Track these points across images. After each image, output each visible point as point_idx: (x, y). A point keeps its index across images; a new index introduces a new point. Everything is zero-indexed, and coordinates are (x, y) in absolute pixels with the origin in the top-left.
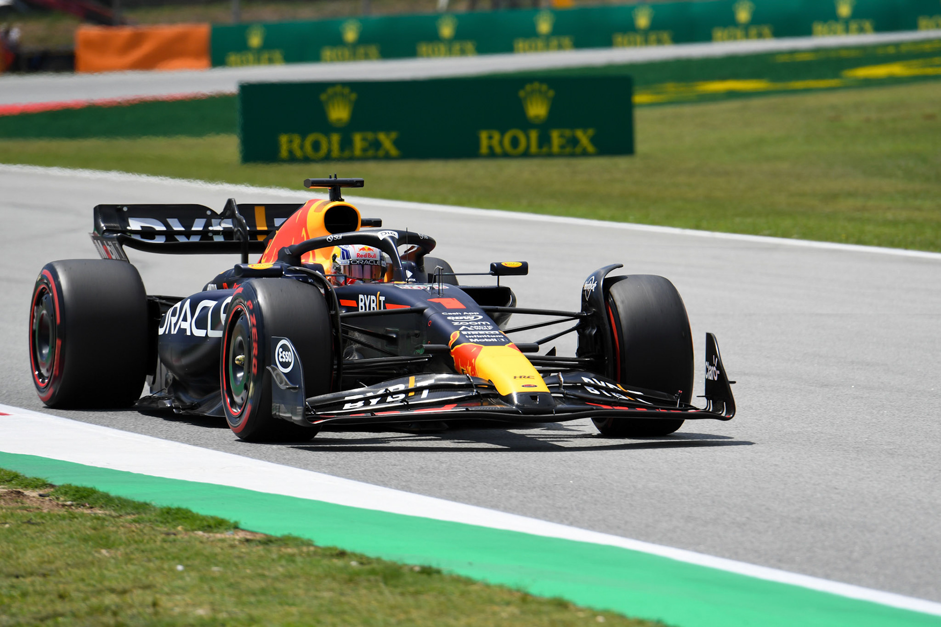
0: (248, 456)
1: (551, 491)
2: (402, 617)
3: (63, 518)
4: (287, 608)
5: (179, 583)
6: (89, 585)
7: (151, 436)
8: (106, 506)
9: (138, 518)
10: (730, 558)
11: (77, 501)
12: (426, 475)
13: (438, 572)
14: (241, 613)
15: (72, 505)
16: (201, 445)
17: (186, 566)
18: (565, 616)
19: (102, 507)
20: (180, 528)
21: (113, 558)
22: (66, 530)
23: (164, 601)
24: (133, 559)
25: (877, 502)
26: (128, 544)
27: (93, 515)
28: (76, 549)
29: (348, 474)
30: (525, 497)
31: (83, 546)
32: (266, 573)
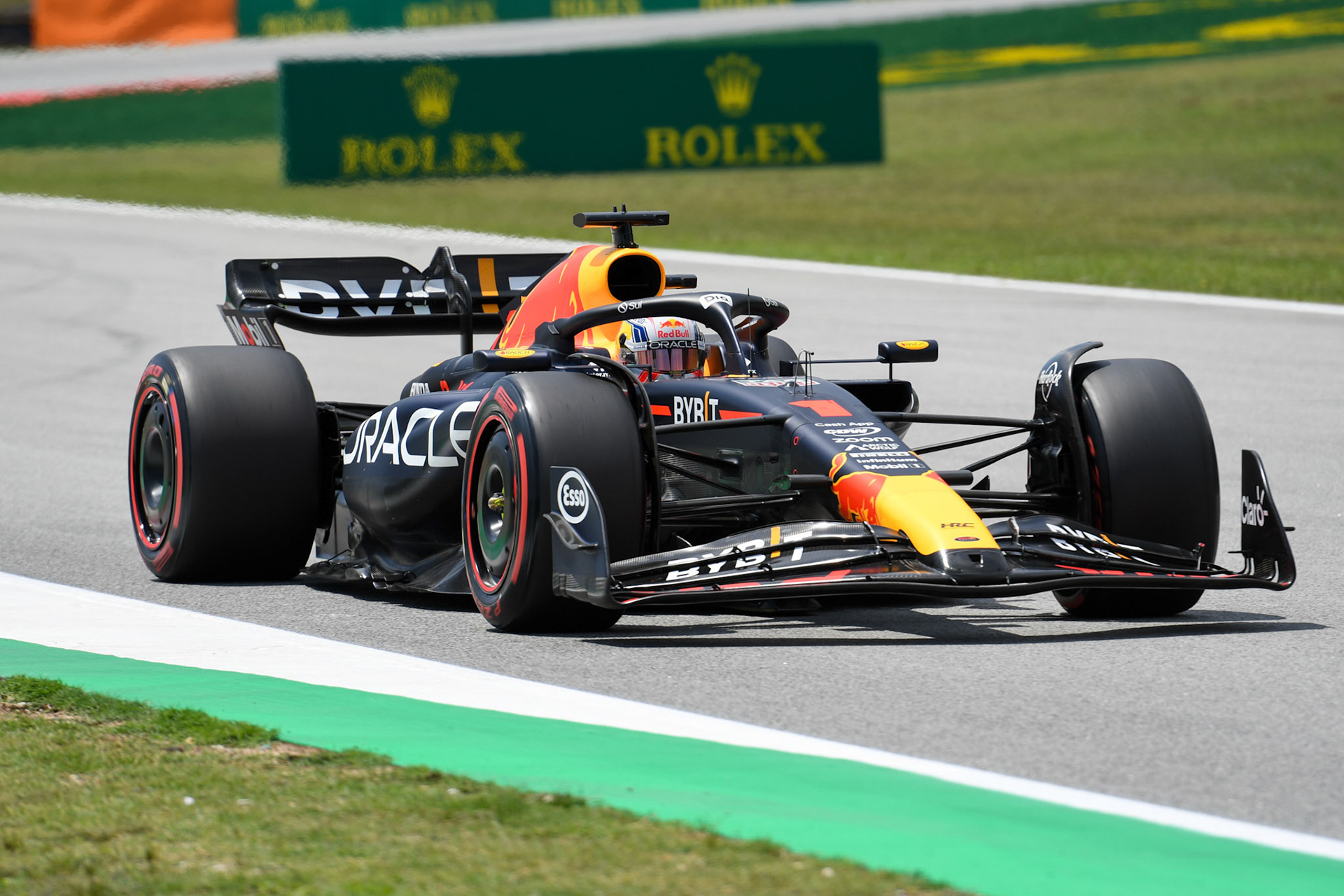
0: (293, 629)
1: (754, 677)
2: (526, 871)
3: (13, 727)
4: (351, 860)
5: (187, 823)
6: (51, 828)
7: (146, 600)
8: (77, 708)
9: (126, 726)
10: (1028, 776)
11: (35, 701)
12: (564, 656)
13: (581, 803)
14: (282, 869)
15: (26, 707)
16: (222, 614)
17: (198, 798)
18: (775, 868)
19: (71, 710)
20: (188, 740)
21: (88, 787)
22: (17, 745)
23: (164, 852)
24: (118, 789)
25: (1254, 690)
26: (110, 765)
27: (57, 722)
28: (31, 774)
29: (445, 655)
30: (714, 688)
31: (41, 770)
32: (320, 807)
